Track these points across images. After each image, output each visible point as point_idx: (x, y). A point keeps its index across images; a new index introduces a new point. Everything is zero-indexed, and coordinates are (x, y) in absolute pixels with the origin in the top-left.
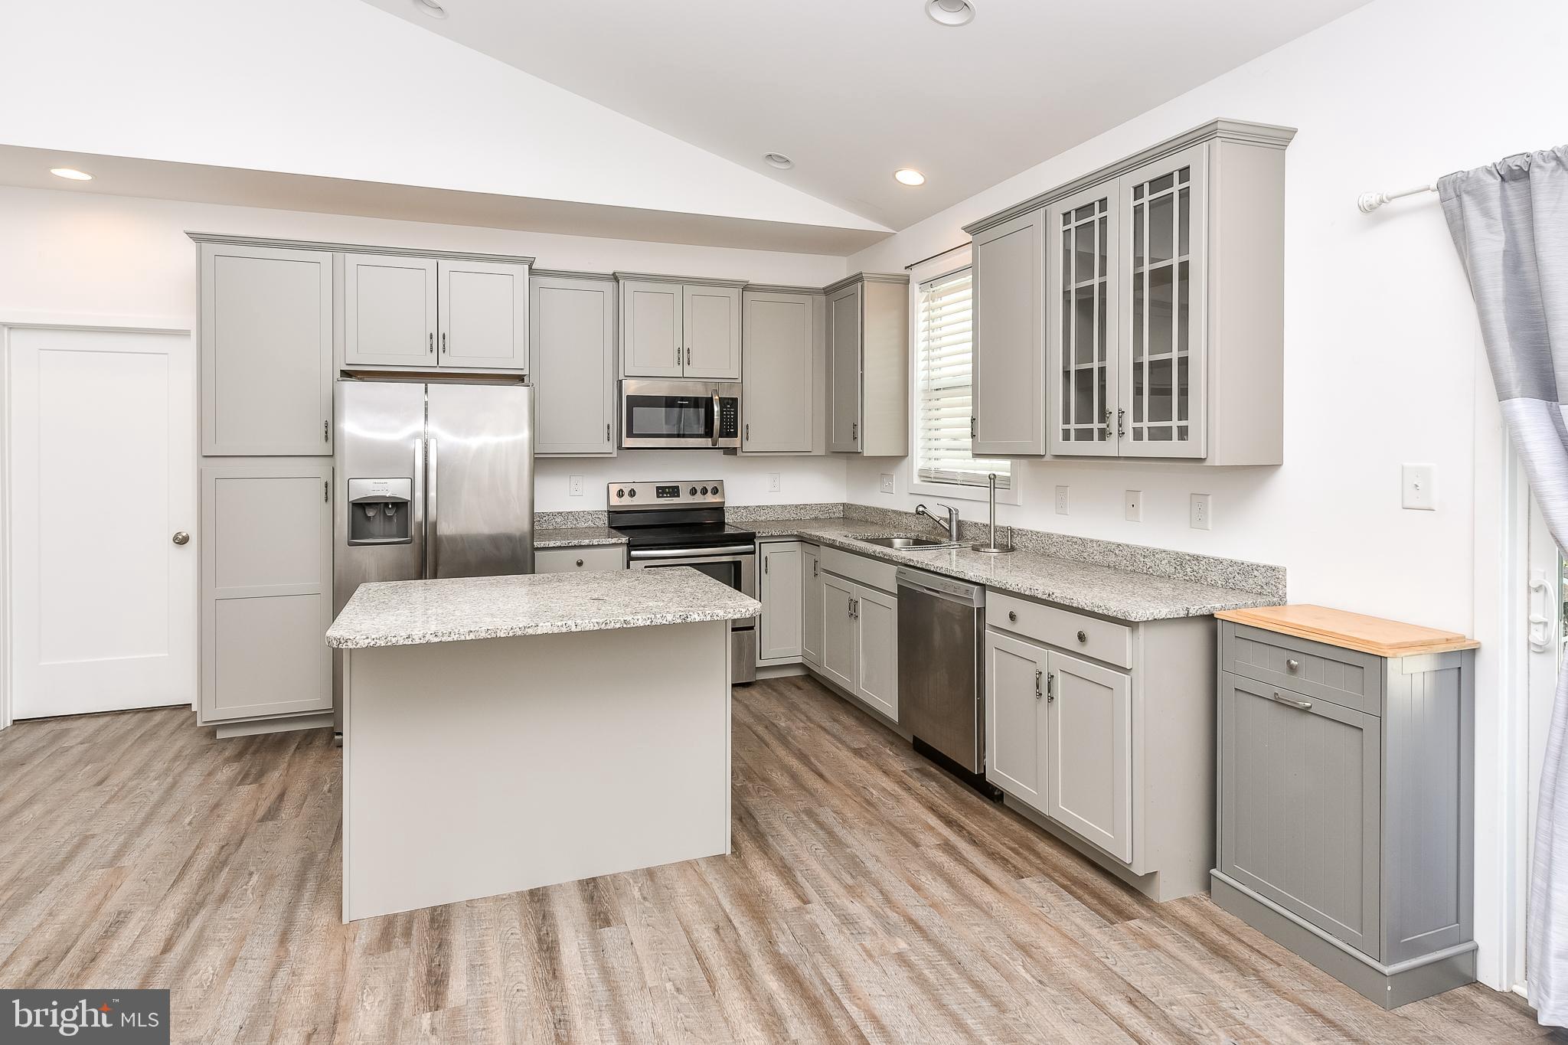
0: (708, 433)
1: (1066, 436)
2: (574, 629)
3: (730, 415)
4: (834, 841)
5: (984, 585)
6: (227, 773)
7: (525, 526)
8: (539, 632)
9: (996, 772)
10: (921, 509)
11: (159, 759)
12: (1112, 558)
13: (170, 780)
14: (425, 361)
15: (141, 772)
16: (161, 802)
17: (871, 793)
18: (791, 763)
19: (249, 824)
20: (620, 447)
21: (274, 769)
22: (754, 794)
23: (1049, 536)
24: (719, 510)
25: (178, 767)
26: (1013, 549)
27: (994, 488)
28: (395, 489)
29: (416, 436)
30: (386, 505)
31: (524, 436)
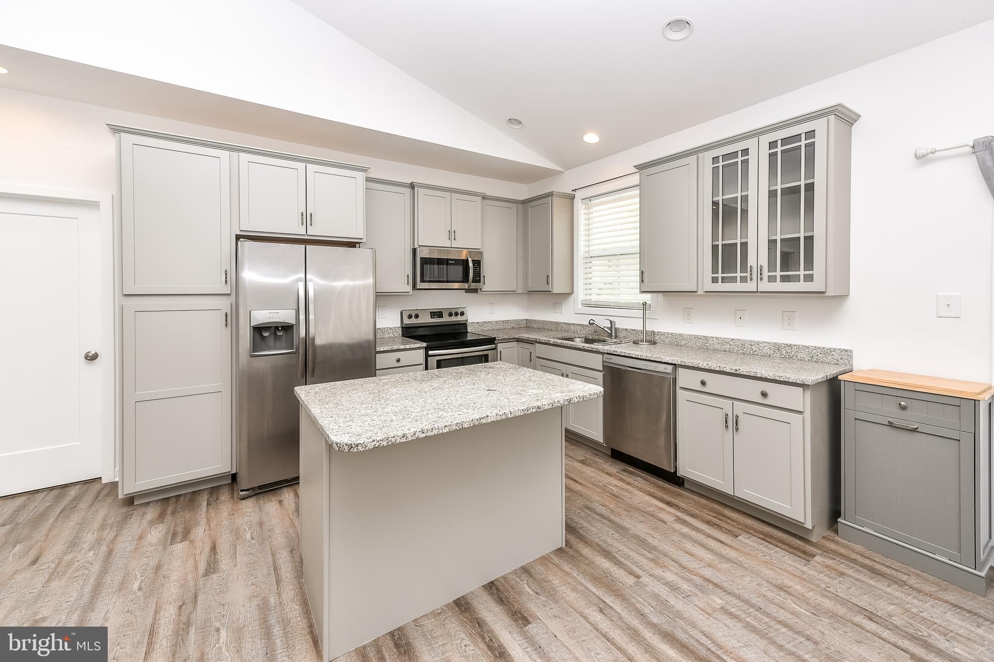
0: (465, 279)
1: (715, 280)
2: (509, 416)
3: (477, 270)
4: (617, 526)
5: (676, 364)
6: (156, 534)
7: (371, 337)
9: (685, 470)
10: (591, 322)
11: (87, 531)
12: (727, 347)
13: (104, 548)
14: (298, 230)
15: (73, 545)
17: (612, 489)
19: (196, 581)
20: (414, 288)
21: (197, 524)
23: (681, 335)
24: (464, 325)
25: (108, 535)
26: (655, 343)
27: (646, 310)
28: (285, 316)
29: (298, 280)
30: (277, 328)
31: (370, 281)
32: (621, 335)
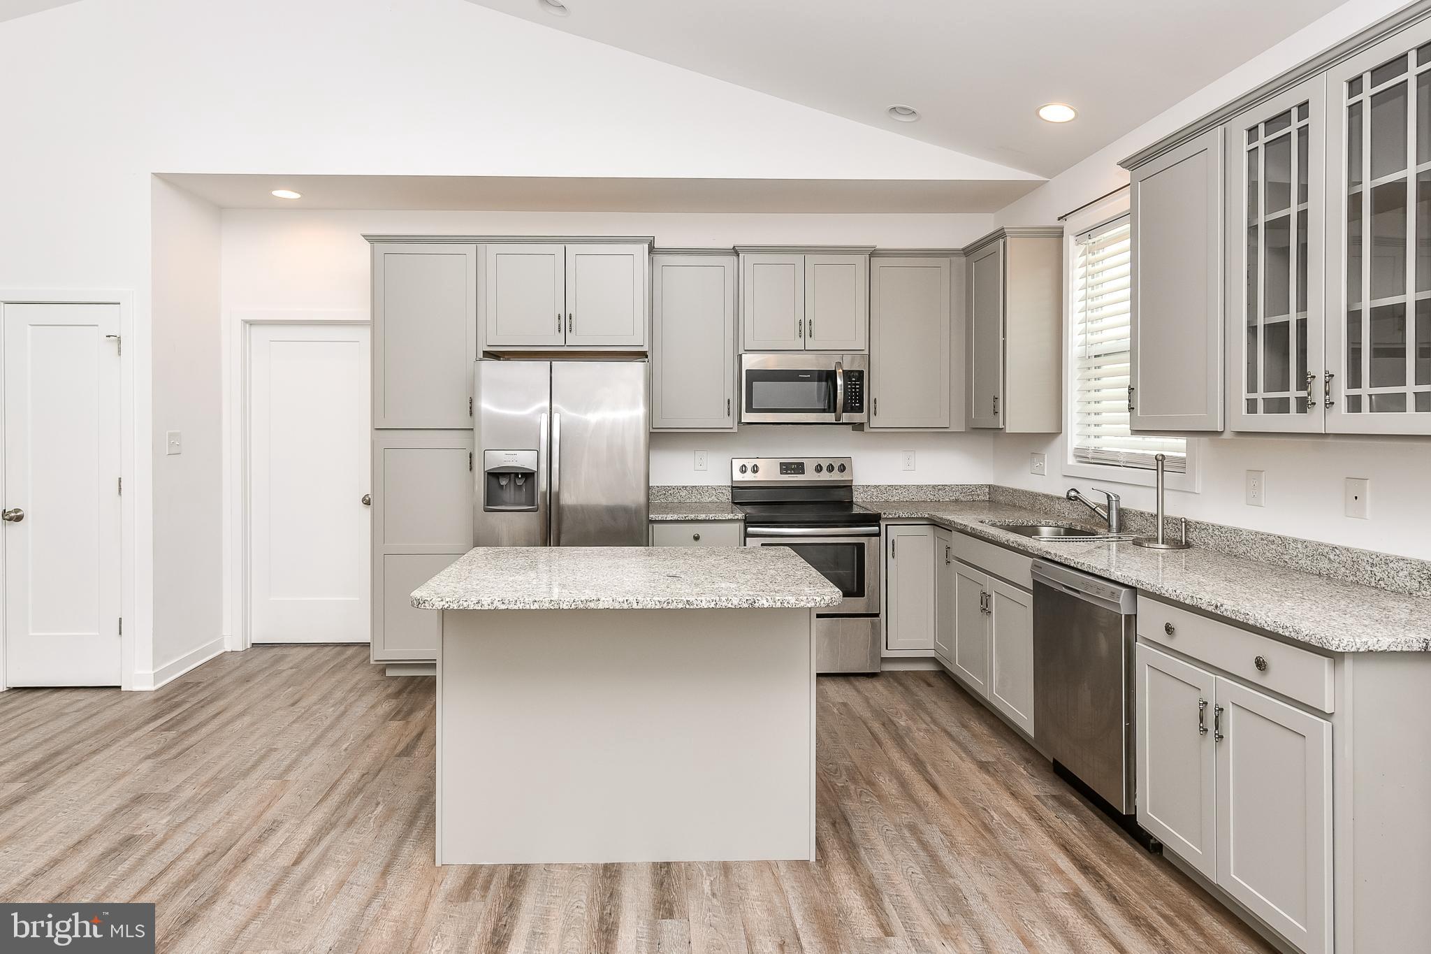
0: (831, 407)
1: (1252, 406)
2: (635, 606)
3: (855, 388)
4: (936, 867)
5: (1135, 588)
6: (386, 707)
7: (642, 499)
8: (601, 606)
9: (1149, 816)
10: (1073, 494)
11: (340, 689)
12: (1324, 565)
13: (342, 708)
14: (553, 340)
15: (324, 698)
16: (331, 727)
17: (992, 817)
18: (903, 769)
19: (388, 757)
20: (740, 422)
21: (422, 708)
22: (855, 797)
23: (1237, 531)
24: (848, 487)
25: (351, 698)
26: (1188, 545)
27: (1163, 471)
28: (524, 460)
29: (541, 411)
30: (517, 474)
31: (640, 411)
32: (1133, 525)
